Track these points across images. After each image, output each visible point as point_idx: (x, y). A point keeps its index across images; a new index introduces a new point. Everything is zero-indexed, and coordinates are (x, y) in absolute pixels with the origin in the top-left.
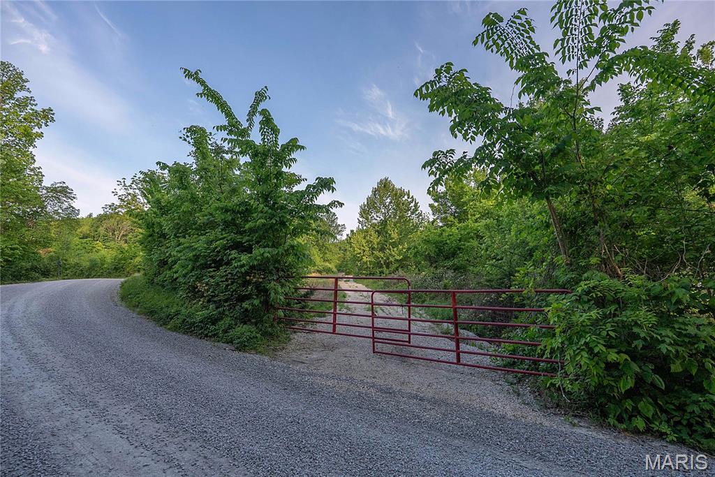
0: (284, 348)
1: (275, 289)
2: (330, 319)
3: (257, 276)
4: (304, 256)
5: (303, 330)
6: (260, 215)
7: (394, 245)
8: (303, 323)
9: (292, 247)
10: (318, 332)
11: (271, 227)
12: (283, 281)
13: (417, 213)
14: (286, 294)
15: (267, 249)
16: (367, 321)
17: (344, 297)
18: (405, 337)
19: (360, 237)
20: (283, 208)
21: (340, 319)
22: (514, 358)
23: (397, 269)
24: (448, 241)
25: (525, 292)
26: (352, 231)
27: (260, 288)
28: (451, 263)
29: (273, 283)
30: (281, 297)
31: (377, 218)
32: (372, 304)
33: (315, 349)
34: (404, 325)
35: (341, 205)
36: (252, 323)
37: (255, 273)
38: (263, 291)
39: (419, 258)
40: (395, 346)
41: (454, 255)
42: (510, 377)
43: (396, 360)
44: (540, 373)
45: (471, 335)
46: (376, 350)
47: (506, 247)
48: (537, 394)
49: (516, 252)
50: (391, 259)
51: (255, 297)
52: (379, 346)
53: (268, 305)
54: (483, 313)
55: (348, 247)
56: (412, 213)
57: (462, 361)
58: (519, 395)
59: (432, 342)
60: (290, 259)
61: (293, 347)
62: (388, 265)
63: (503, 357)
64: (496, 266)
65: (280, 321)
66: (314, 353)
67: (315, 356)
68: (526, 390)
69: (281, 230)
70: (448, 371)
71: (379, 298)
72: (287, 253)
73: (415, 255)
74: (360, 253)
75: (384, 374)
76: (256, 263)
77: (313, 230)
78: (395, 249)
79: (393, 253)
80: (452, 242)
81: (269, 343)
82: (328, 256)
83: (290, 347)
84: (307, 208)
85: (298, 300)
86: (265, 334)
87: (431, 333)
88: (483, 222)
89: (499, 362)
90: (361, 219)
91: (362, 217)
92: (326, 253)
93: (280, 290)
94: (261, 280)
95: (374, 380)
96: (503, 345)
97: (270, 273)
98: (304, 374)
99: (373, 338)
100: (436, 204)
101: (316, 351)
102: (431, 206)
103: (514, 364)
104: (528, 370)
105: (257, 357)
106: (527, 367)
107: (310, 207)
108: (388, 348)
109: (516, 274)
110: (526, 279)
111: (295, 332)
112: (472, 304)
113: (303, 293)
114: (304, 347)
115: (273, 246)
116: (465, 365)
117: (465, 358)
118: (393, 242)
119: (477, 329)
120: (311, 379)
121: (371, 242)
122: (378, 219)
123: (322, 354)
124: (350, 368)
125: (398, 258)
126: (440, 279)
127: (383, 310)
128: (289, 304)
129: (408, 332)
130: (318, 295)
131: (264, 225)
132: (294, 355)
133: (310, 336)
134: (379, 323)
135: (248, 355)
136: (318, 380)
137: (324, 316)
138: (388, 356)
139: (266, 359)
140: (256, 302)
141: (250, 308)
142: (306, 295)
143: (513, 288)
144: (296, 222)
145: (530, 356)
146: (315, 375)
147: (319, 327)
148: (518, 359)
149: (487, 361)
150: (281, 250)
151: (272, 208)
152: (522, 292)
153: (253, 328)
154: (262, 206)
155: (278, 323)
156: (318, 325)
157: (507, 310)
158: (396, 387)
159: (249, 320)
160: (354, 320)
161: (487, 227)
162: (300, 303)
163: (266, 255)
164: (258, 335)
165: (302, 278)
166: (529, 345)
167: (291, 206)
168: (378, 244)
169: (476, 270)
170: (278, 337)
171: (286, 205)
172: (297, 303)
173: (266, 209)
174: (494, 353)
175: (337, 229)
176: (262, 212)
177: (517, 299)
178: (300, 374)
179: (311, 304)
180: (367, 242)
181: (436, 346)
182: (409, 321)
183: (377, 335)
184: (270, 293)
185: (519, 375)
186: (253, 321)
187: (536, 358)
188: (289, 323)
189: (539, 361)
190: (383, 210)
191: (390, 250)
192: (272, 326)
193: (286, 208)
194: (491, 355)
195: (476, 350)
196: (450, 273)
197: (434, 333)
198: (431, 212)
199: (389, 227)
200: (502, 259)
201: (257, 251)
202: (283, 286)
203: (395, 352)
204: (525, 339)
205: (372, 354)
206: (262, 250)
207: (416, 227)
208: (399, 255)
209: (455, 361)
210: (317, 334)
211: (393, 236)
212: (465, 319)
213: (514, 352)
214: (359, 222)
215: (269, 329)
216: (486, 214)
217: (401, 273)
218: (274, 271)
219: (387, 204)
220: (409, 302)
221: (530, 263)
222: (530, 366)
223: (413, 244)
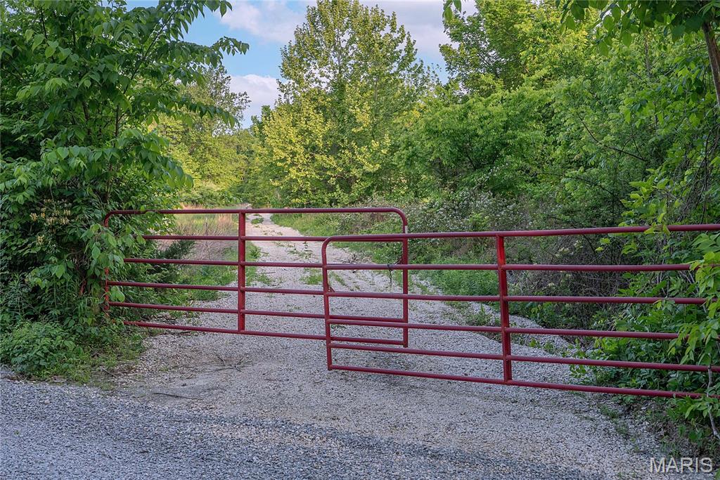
0: (130, 369)
1: (101, 241)
2: (230, 301)
3: (57, 212)
4: (165, 165)
5: (170, 327)
6: (52, 67)
7: (361, 139)
8: (167, 313)
9: (136, 143)
10: (204, 330)
11: (80, 97)
12: (117, 221)
13: (412, 65)
14: (127, 251)
15: (76, 150)
16: (315, 304)
17: (255, 255)
18: (396, 334)
19: (283, 122)
20: (105, 50)
21: (255, 301)
22: (618, 366)
23: (368, 192)
24: (480, 132)
25: (650, 231)
26: (266, 108)
27: (65, 240)
28: (484, 177)
29: (94, 227)
30: (117, 258)
31: (321, 77)
32: (325, 267)
33: (200, 368)
34: (394, 309)
35: (244, 48)
36: (52, 318)
37: (51, 206)
38: (72, 246)
39: (418, 167)
40: (373, 354)
41: (493, 158)
42: (611, 404)
43: (377, 382)
44: (671, 392)
45: (530, 324)
46: (334, 363)
47: (609, 138)
48: (662, 432)
49: (626, 149)
50: (354, 172)
51: (53, 259)
52: (340, 355)
53: (85, 276)
54: (554, 279)
55: (256, 147)
56: (402, 66)
57: (516, 377)
58: (627, 436)
59: (449, 341)
60: (132, 172)
61: (150, 365)
62: (346, 183)
63: (597, 364)
64: (586, 181)
65: (116, 309)
66: (200, 375)
67: (201, 381)
68: (640, 426)
69: (106, 102)
70: (487, 398)
71: (337, 254)
72: (124, 157)
73: (410, 162)
74: (284, 160)
75: (354, 411)
76: (51, 181)
77: (181, 104)
78: (364, 149)
79: (359, 158)
80: (488, 133)
81: (97, 360)
82: (212, 166)
83: (144, 366)
84: (165, 51)
85: (153, 263)
86: (83, 340)
87: (447, 322)
88: (562, 84)
89: (589, 375)
90: (285, 82)
91: (288, 75)
92: (207, 160)
93: (112, 241)
94: (64, 221)
95: (335, 423)
96: (597, 341)
97: (87, 203)
98: (181, 420)
99: (328, 338)
100: (455, 46)
101: (203, 371)
102: (445, 50)
103: (616, 378)
104: (645, 387)
105: (72, 391)
106: (643, 382)
107: (173, 48)
108: (359, 358)
109: (633, 195)
110: (652, 206)
111: (151, 334)
112: (531, 262)
113: (164, 249)
114: (174, 365)
115: (89, 142)
116: (520, 384)
117: (521, 371)
118: (359, 133)
119: (541, 312)
120: (199, 429)
121: (310, 133)
122: (324, 79)
123: (215, 379)
124: (282, 403)
125: (370, 168)
126: (464, 211)
127: (341, 281)
128: (133, 274)
129: (402, 323)
130: (198, 252)
131: (62, 92)
132: (156, 383)
133: (187, 341)
134: (338, 306)
135: (48, 387)
136: (215, 430)
137: (214, 298)
138: (359, 374)
139: (93, 393)
140: (59, 270)
141: (44, 284)
142: (172, 253)
143: (623, 225)
144: (141, 83)
145: (649, 360)
146: (207, 420)
147: (205, 320)
148: (626, 367)
149: (564, 374)
150: (108, 148)
151: (79, 48)
152: (642, 231)
153: (57, 330)
154: (53, 45)
155: (112, 316)
156: (203, 316)
157: (606, 270)
158: (382, 436)
159: (45, 312)
160: (279, 302)
161: (571, 94)
162: (159, 271)
163: (75, 162)
164: (70, 344)
165: (162, 213)
166: (649, 339)
167: (127, 47)
168: (325, 139)
169: (539, 190)
170: (114, 345)
171: (113, 43)
172: (151, 272)
173: (65, 53)
174: (577, 358)
175: (230, 102)
176: (54, 60)
177: (629, 248)
178: (171, 418)
179: (182, 273)
180: (302, 132)
181: (459, 349)
182: (406, 300)
183: (337, 332)
184: (90, 250)
185: (629, 399)
186: (55, 312)
187: (662, 364)
188: (136, 314)
189: (667, 369)
190: (335, 60)
191: (351, 149)
192: (99, 322)
193: (113, 52)
194: (572, 363)
195: (540, 353)
196: (485, 199)
197: (453, 324)
198: (444, 64)
199: (348, 99)
200: (595, 166)
201: (52, 154)
202: (117, 232)
203: (373, 366)
204: (641, 328)
205: (326, 372)
206: (63, 152)
207: (410, 98)
208: (373, 160)
209: (501, 377)
210: (201, 337)
211: (359, 119)
212: (518, 293)
213: (618, 353)
214: (282, 87)
215: (94, 330)
216: (568, 67)
217: (377, 201)
218: (95, 200)
219: (343, 45)
220: (404, 260)
221: (657, 172)
222: (650, 379)
223: (403, 137)
